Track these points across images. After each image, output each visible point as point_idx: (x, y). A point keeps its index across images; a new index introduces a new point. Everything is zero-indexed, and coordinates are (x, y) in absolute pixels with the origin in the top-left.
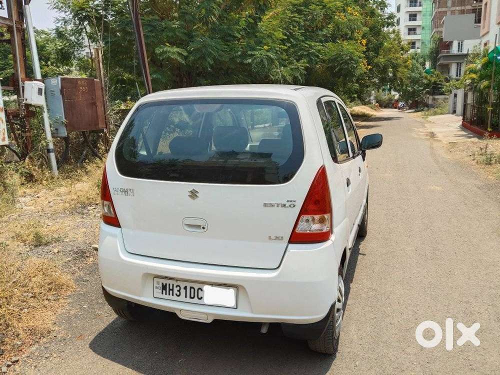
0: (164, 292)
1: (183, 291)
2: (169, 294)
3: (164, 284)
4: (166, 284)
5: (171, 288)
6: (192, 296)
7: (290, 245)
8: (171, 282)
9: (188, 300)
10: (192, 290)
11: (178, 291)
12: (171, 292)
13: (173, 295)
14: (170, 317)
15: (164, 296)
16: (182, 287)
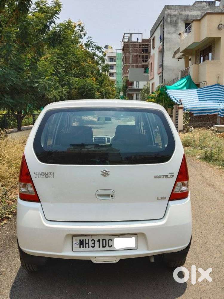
0: (82, 246)
1: (97, 244)
2: (86, 247)
3: (82, 240)
4: (83, 240)
5: (87, 242)
6: (104, 245)
7: (170, 202)
8: (87, 238)
9: (101, 249)
10: (104, 241)
11: (93, 243)
12: (87, 245)
13: (89, 247)
14: (87, 263)
15: (82, 249)
16: (96, 240)
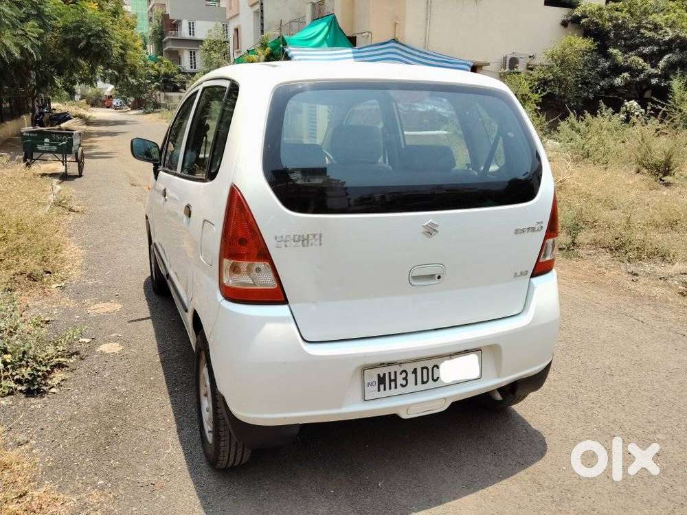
0: (382, 386)
1: (411, 377)
2: (390, 388)
3: (382, 376)
4: (385, 374)
5: (393, 377)
6: (425, 380)
7: (532, 279)
8: (392, 369)
9: (420, 386)
10: (425, 371)
11: (404, 379)
12: (393, 384)
13: (396, 387)
14: (392, 421)
15: (383, 393)
16: (410, 370)
